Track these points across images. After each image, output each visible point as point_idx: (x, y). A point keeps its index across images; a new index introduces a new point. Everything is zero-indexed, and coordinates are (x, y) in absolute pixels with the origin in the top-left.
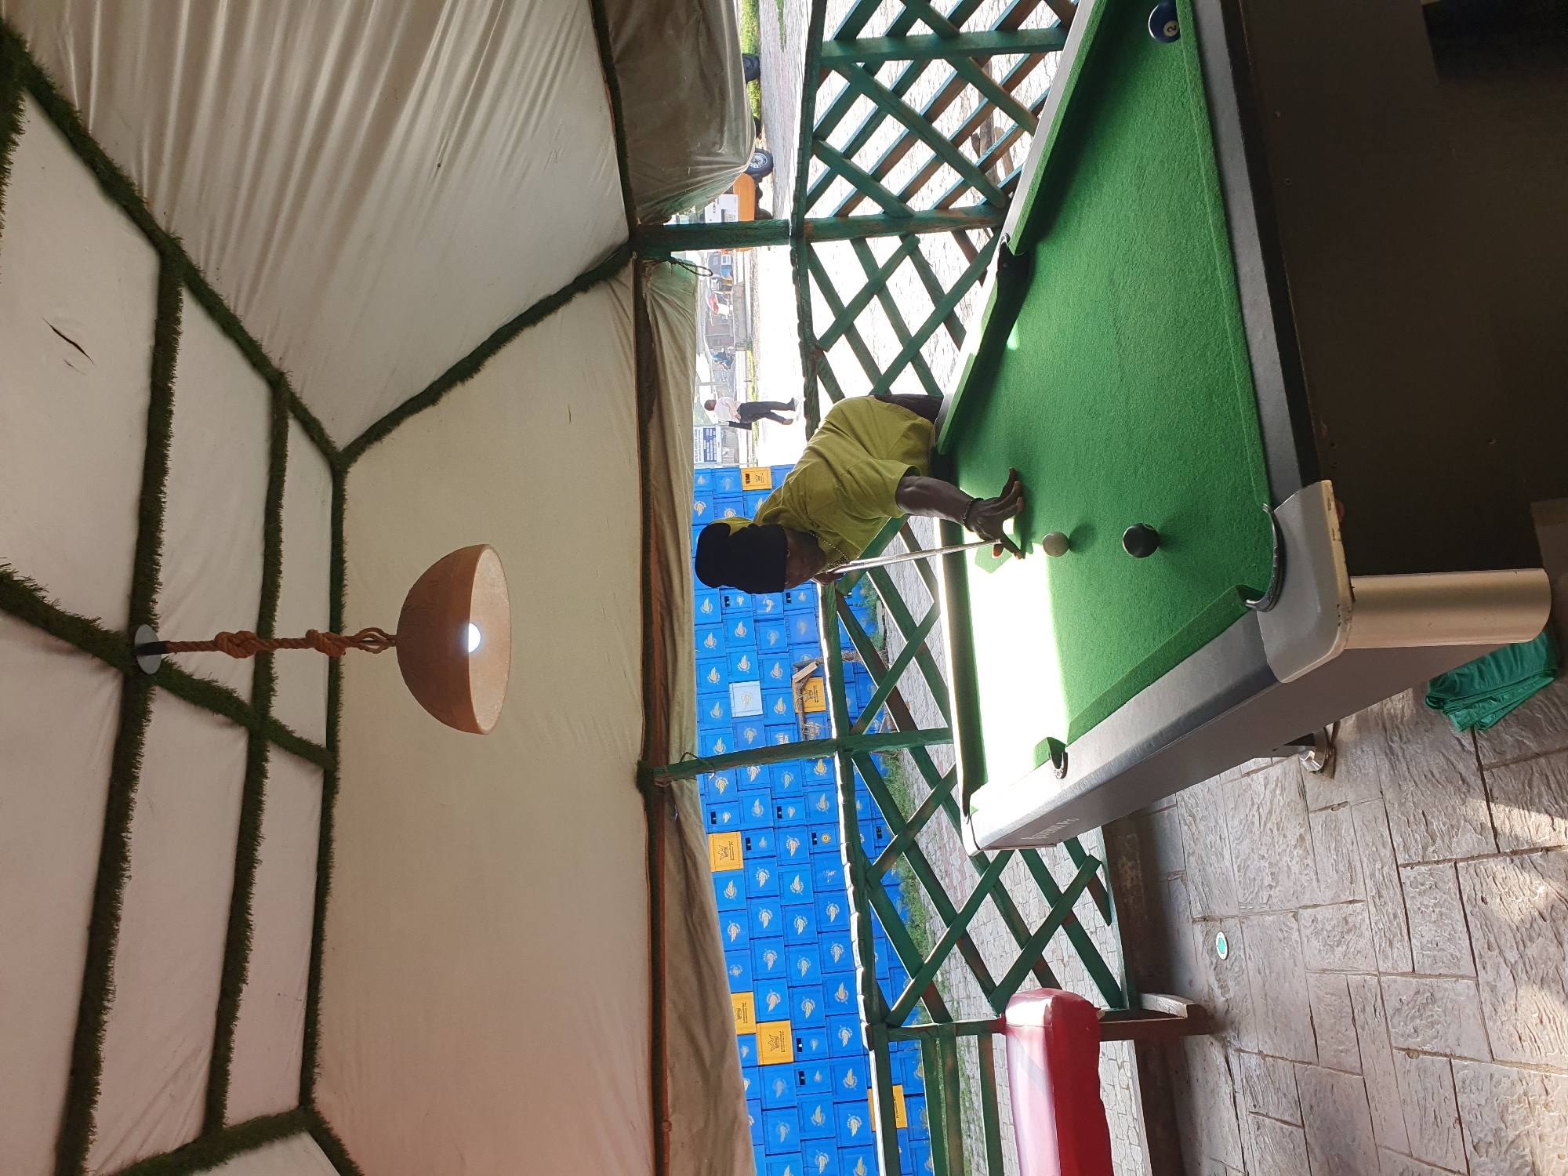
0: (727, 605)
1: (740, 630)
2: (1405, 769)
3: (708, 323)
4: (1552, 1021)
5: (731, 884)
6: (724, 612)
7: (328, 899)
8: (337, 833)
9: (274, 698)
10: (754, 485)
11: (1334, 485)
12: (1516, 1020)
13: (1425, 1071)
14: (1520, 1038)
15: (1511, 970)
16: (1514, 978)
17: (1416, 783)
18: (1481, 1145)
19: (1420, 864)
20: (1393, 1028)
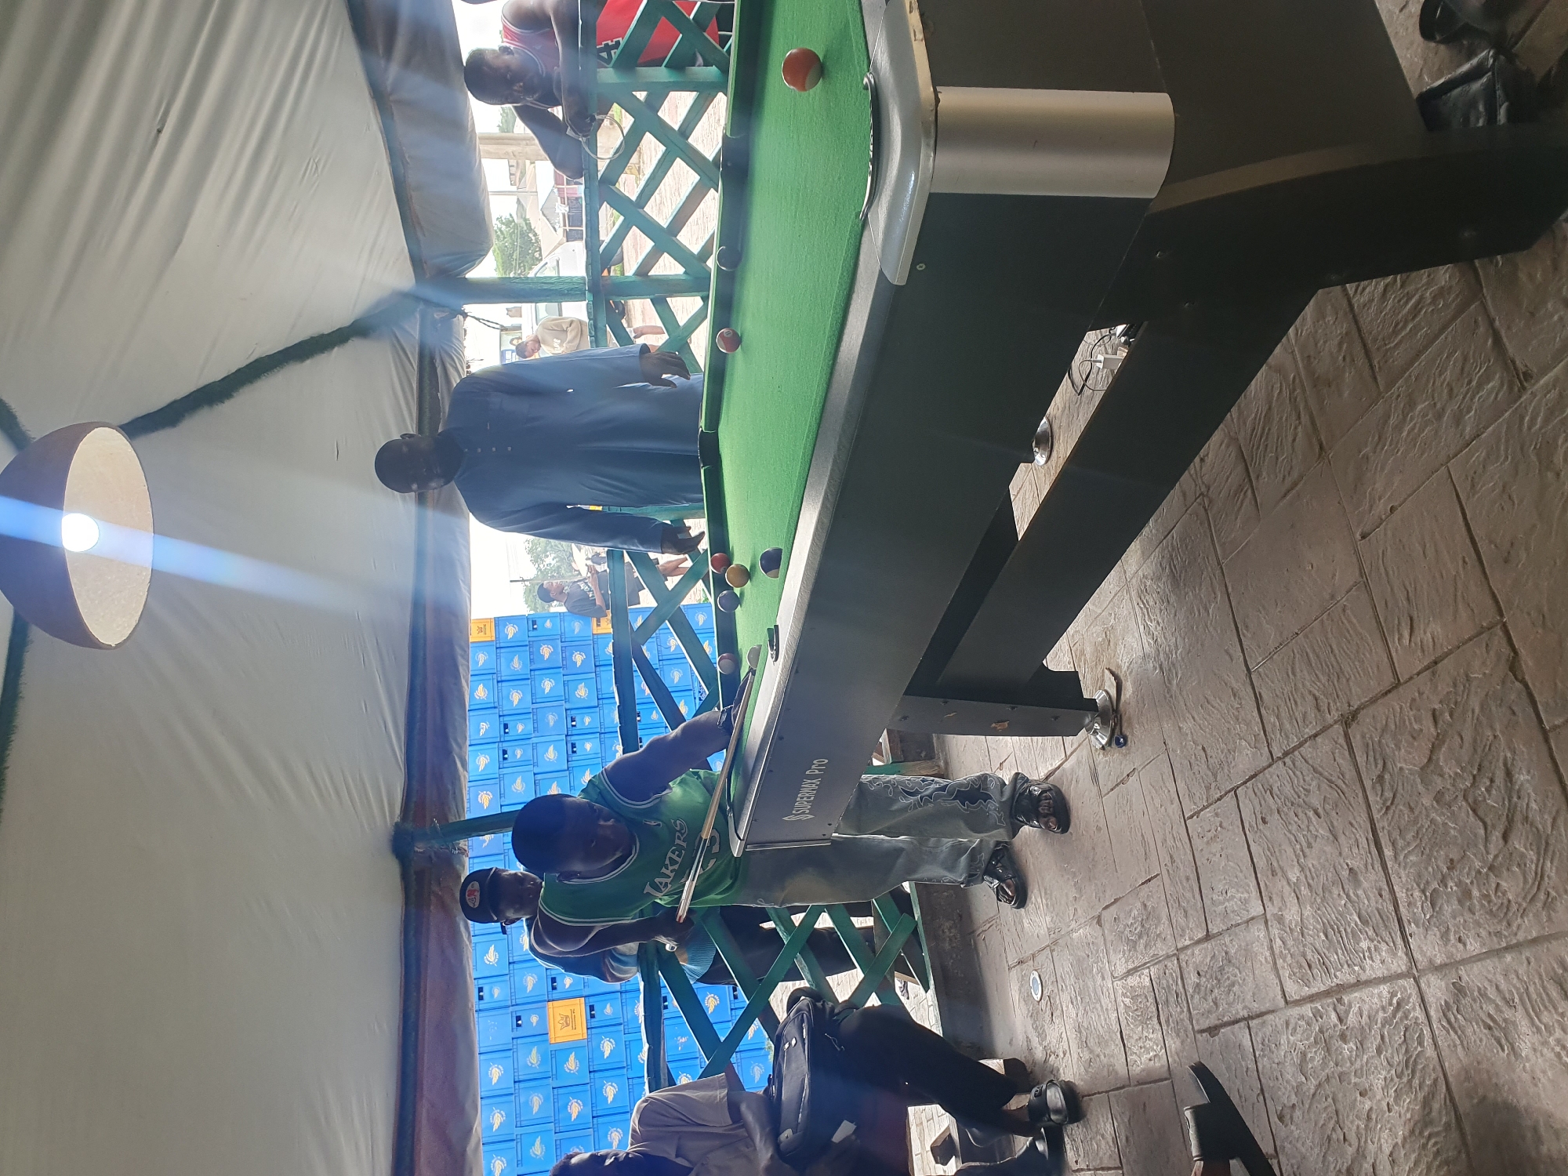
12: (1304, 946)
13: (1227, 1047)
14: (1310, 966)
15: (1294, 890)
16: (1298, 898)
17: (1193, 718)
18: (1285, 1112)
19: (1205, 808)
20: (1194, 1010)
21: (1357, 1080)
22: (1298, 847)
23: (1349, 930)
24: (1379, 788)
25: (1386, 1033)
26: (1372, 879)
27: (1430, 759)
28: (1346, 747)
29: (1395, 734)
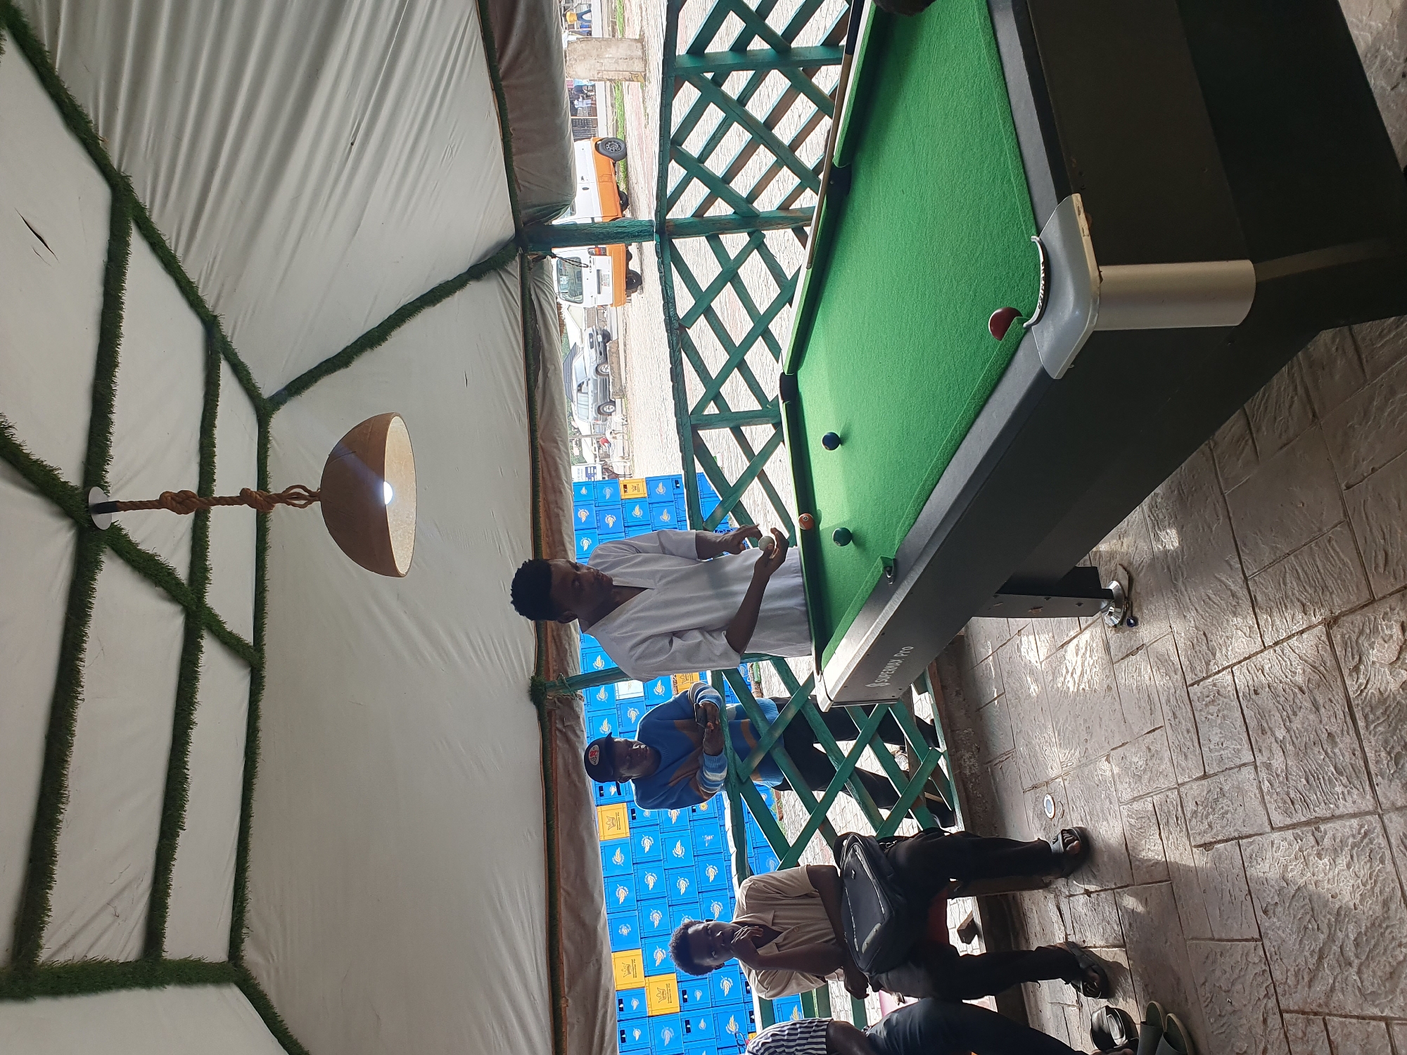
2: (1188, 600)
5: (618, 851)
7: (255, 781)
8: (262, 724)
9: (208, 585)
10: (631, 494)
11: (1083, 198)
12: (1288, 787)
13: (1220, 858)
14: (1293, 803)
15: (1281, 745)
16: (1284, 752)
17: (1196, 610)
18: (1269, 907)
19: (1204, 679)
20: (1191, 830)
21: (1330, 886)
22: (1285, 713)
23: (1326, 778)
24: (1353, 675)
25: (1355, 854)
26: (1346, 742)
27: (1398, 658)
28: (1328, 643)
29: (1370, 637)
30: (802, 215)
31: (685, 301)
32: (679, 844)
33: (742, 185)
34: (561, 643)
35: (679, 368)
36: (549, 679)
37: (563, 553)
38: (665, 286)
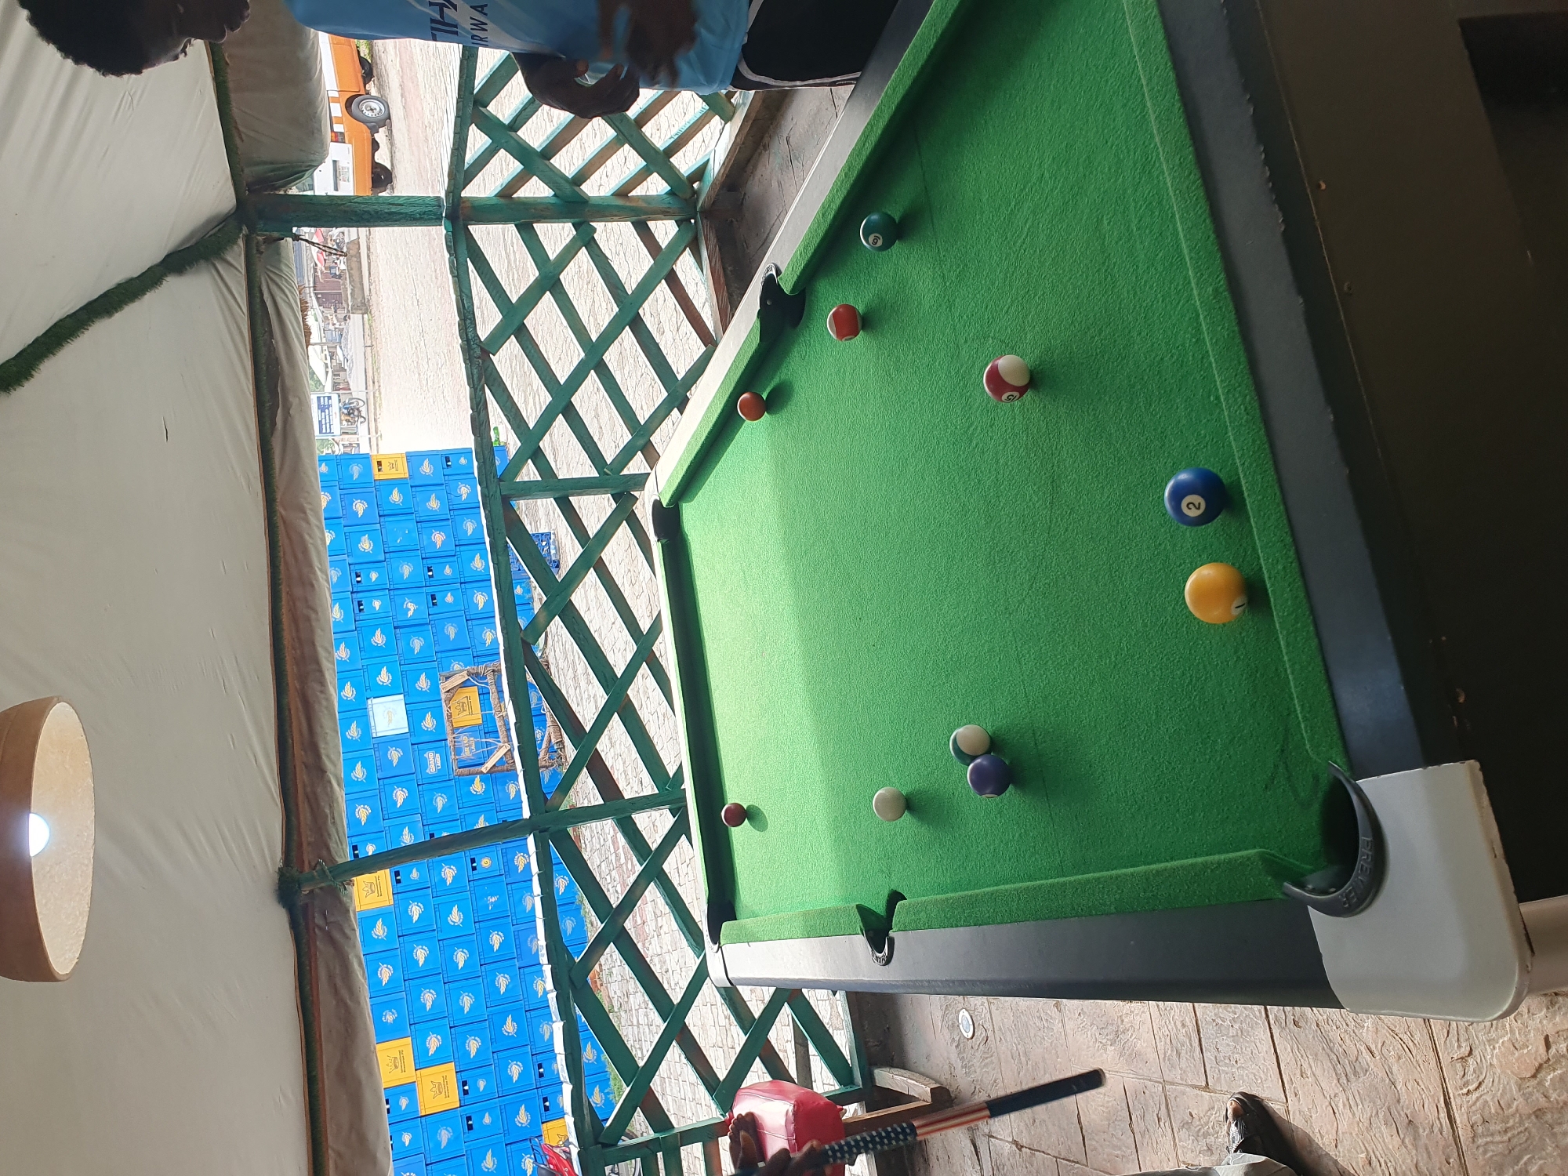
0: (360, 610)
1: (379, 639)
3: (315, 277)
4: (1383, 1164)
5: (379, 923)
6: (357, 618)
10: (387, 473)
11: (1482, 769)
15: (1330, 1104)
16: (1334, 1113)
20: (1180, 1141)
24: (1459, 1065)
27: (1534, 1076)
29: (1489, 1032)
30: (645, 205)
31: (488, 319)
32: (455, 910)
33: (567, 162)
34: (318, 804)
35: (482, 413)
36: (301, 872)
37: (317, 674)
38: (461, 296)
